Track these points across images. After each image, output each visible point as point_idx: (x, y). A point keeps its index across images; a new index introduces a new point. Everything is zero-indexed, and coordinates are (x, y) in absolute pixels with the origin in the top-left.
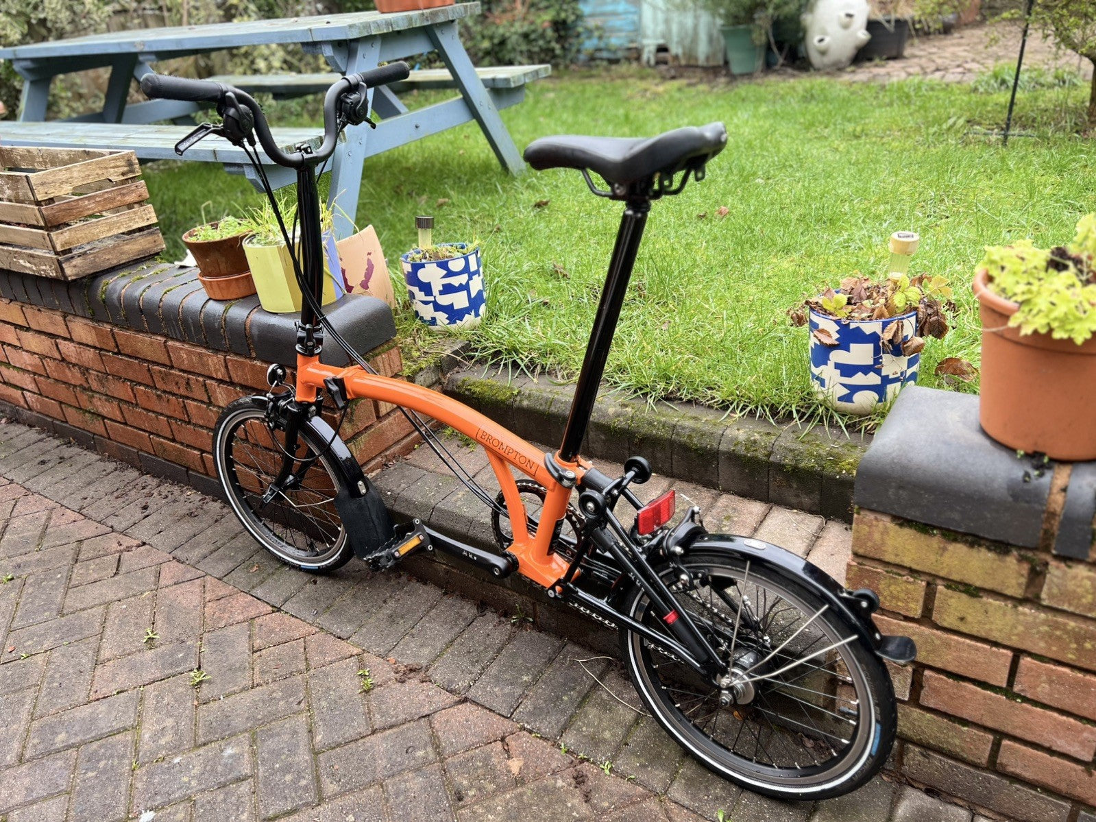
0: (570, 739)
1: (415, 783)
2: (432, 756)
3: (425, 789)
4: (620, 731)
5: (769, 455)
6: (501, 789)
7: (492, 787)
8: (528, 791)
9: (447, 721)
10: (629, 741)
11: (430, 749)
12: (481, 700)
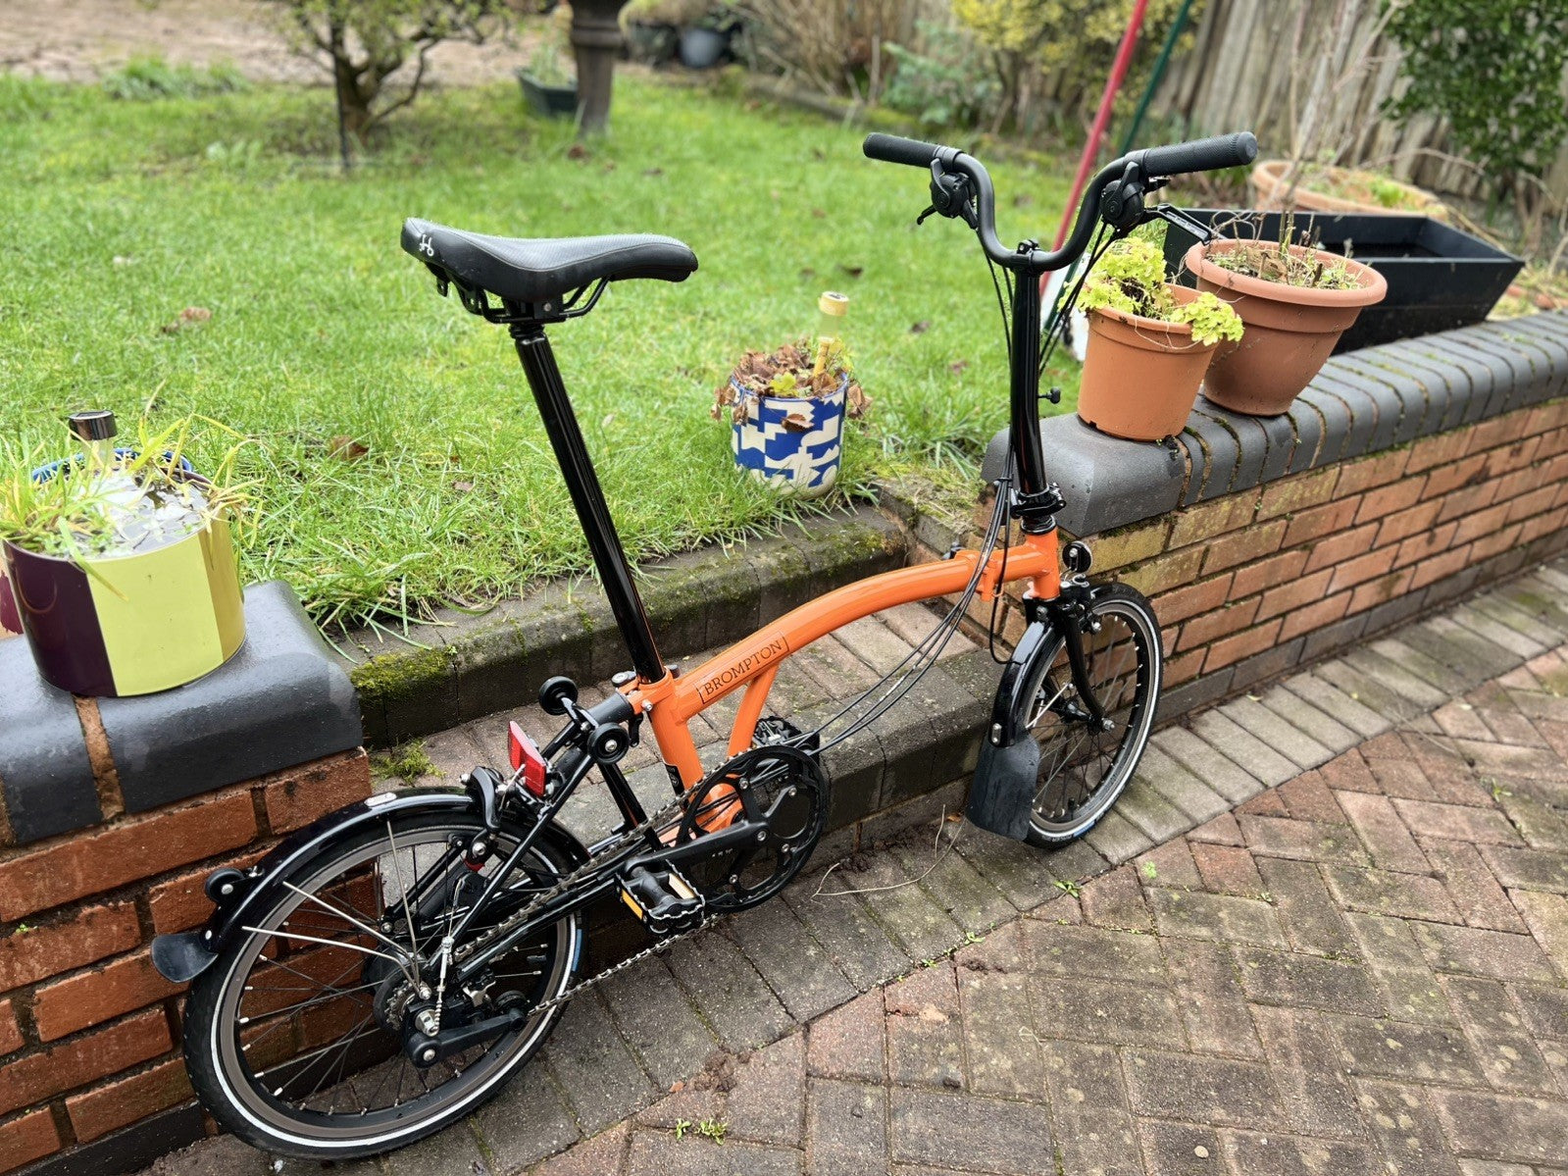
0: (921, 952)
1: (913, 1122)
2: (879, 1091)
3: (926, 1113)
4: (931, 908)
5: (808, 568)
6: (959, 1040)
7: (952, 1047)
8: (971, 1016)
9: (832, 1056)
10: (947, 906)
11: (867, 1090)
12: (819, 1008)
